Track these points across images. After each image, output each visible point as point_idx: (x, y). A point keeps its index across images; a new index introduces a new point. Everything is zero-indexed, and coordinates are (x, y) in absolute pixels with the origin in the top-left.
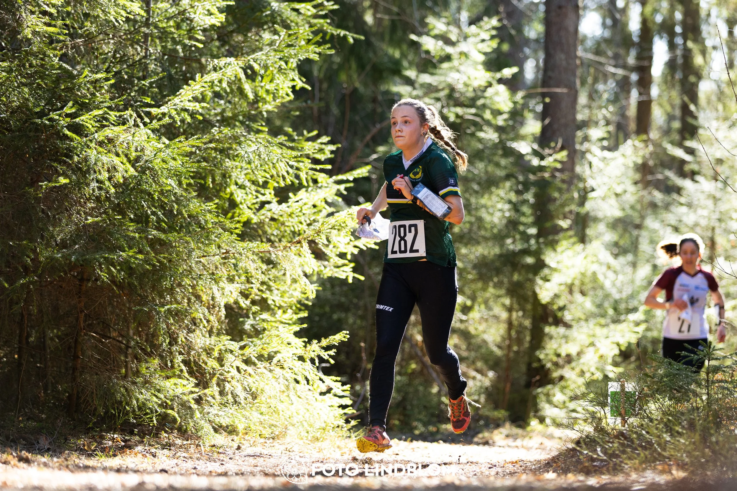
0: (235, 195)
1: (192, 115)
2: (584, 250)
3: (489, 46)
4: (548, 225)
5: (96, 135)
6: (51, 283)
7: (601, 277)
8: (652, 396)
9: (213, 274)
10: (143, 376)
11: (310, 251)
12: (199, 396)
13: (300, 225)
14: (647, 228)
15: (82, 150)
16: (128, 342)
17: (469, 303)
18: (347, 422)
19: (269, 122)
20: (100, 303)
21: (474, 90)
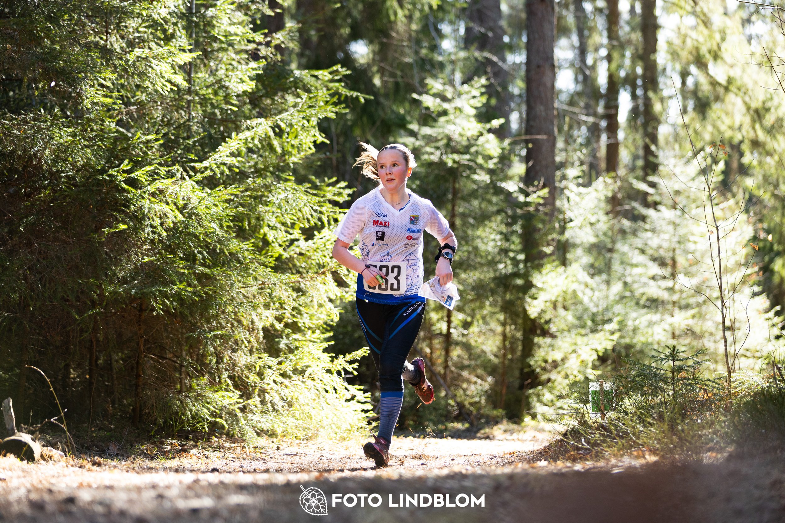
0: (268, 236)
1: (230, 168)
2: (565, 271)
3: (479, 101)
4: (535, 251)
5: (149, 187)
6: (115, 313)
7: (580, 294)
8: (627, 393)
9: (252, 302)
10: (195, 391)
11: (333, 281)
12: (244, 406)
13: (323, 258)
14: (617, 251)
15: (137, 200)
16: (182, 362)
17: (469, 319)
18: (369, 423)
19: (295, 172)
20: (157, 330)
21: (468, 139)
